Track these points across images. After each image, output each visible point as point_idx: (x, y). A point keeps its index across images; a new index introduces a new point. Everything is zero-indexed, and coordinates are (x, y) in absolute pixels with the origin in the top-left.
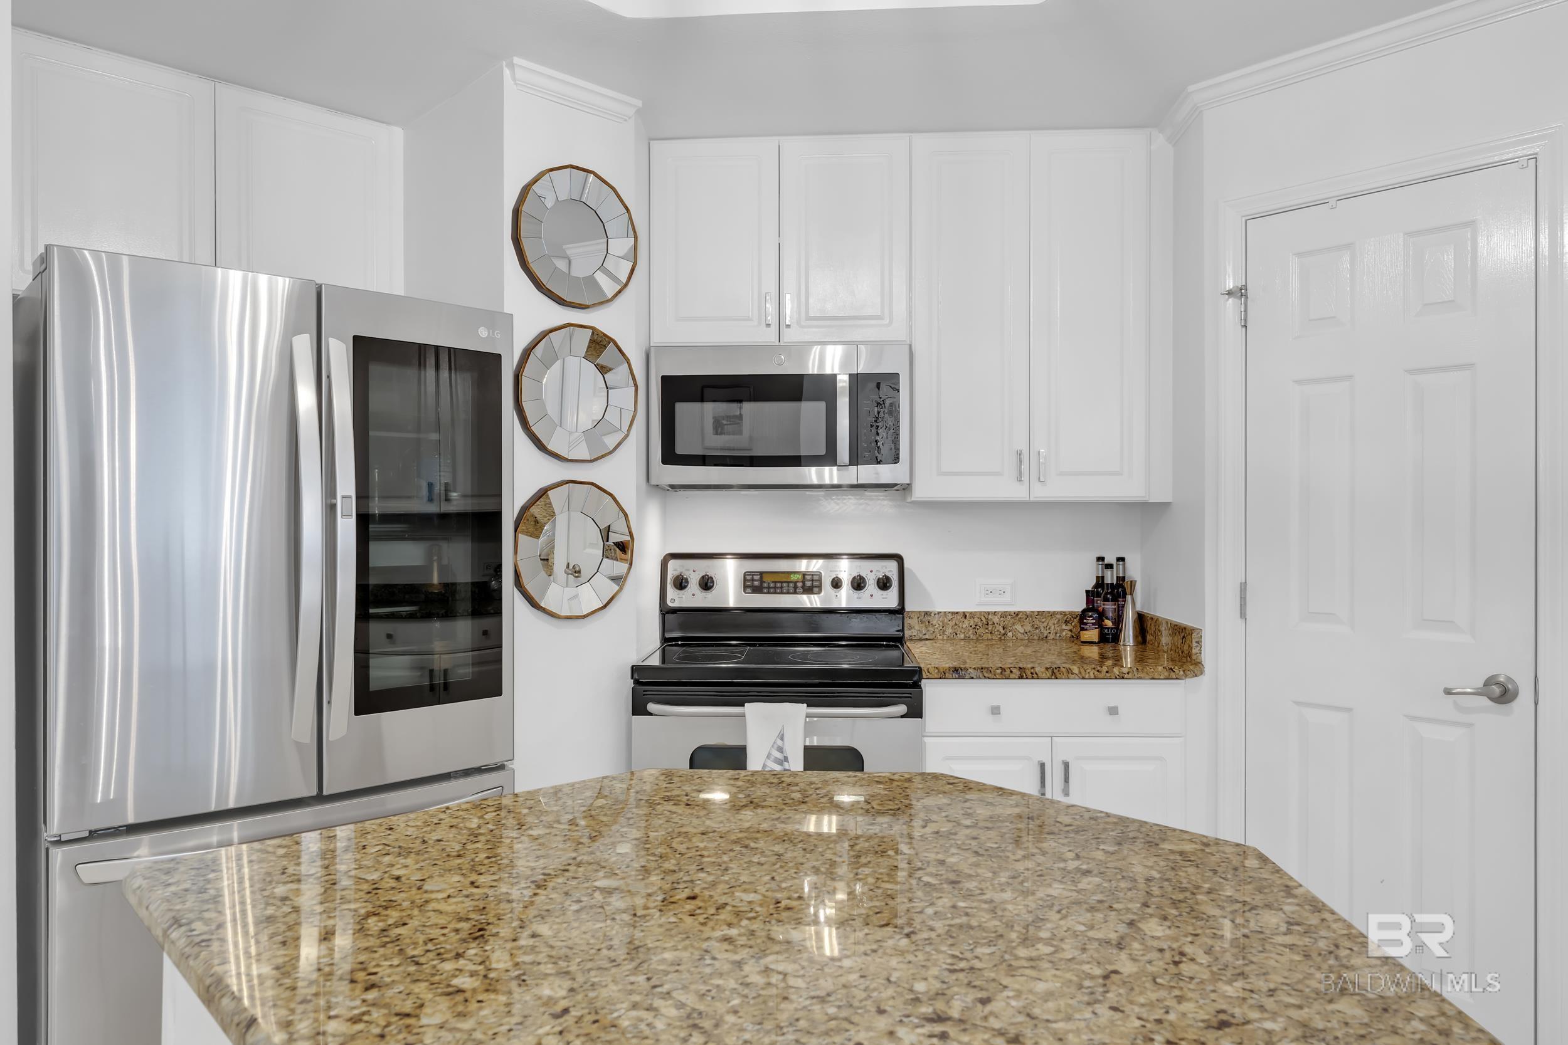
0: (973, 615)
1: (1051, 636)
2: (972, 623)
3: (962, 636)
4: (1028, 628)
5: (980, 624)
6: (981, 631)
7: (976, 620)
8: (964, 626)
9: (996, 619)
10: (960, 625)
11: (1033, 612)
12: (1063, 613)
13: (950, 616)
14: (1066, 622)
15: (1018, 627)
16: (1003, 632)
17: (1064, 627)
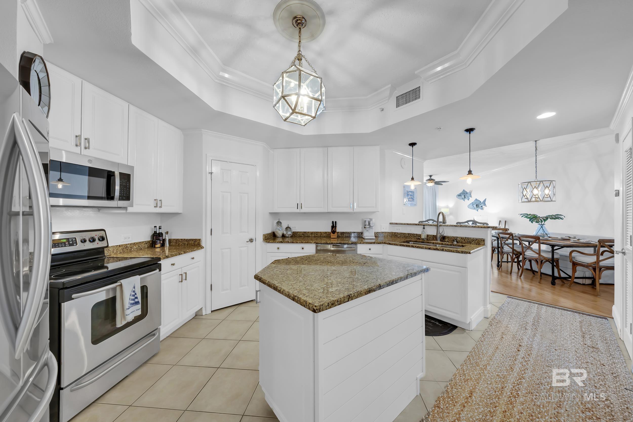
0: (122, 245)
1: (143, 248)
2: (122, 248)
3: (119, 252)
4: (137, 247)
5: (124, 248)
6: (125, 250)
7: (123, 247)
8: (120, 249)
9: (129, 246)
10: (119, 249)
11: (138, 242)
12: (145, 242)
13: (115, 247)
14: (146, 244)
15: (135, 247)
16: (130, 249)
17: (146, 245)
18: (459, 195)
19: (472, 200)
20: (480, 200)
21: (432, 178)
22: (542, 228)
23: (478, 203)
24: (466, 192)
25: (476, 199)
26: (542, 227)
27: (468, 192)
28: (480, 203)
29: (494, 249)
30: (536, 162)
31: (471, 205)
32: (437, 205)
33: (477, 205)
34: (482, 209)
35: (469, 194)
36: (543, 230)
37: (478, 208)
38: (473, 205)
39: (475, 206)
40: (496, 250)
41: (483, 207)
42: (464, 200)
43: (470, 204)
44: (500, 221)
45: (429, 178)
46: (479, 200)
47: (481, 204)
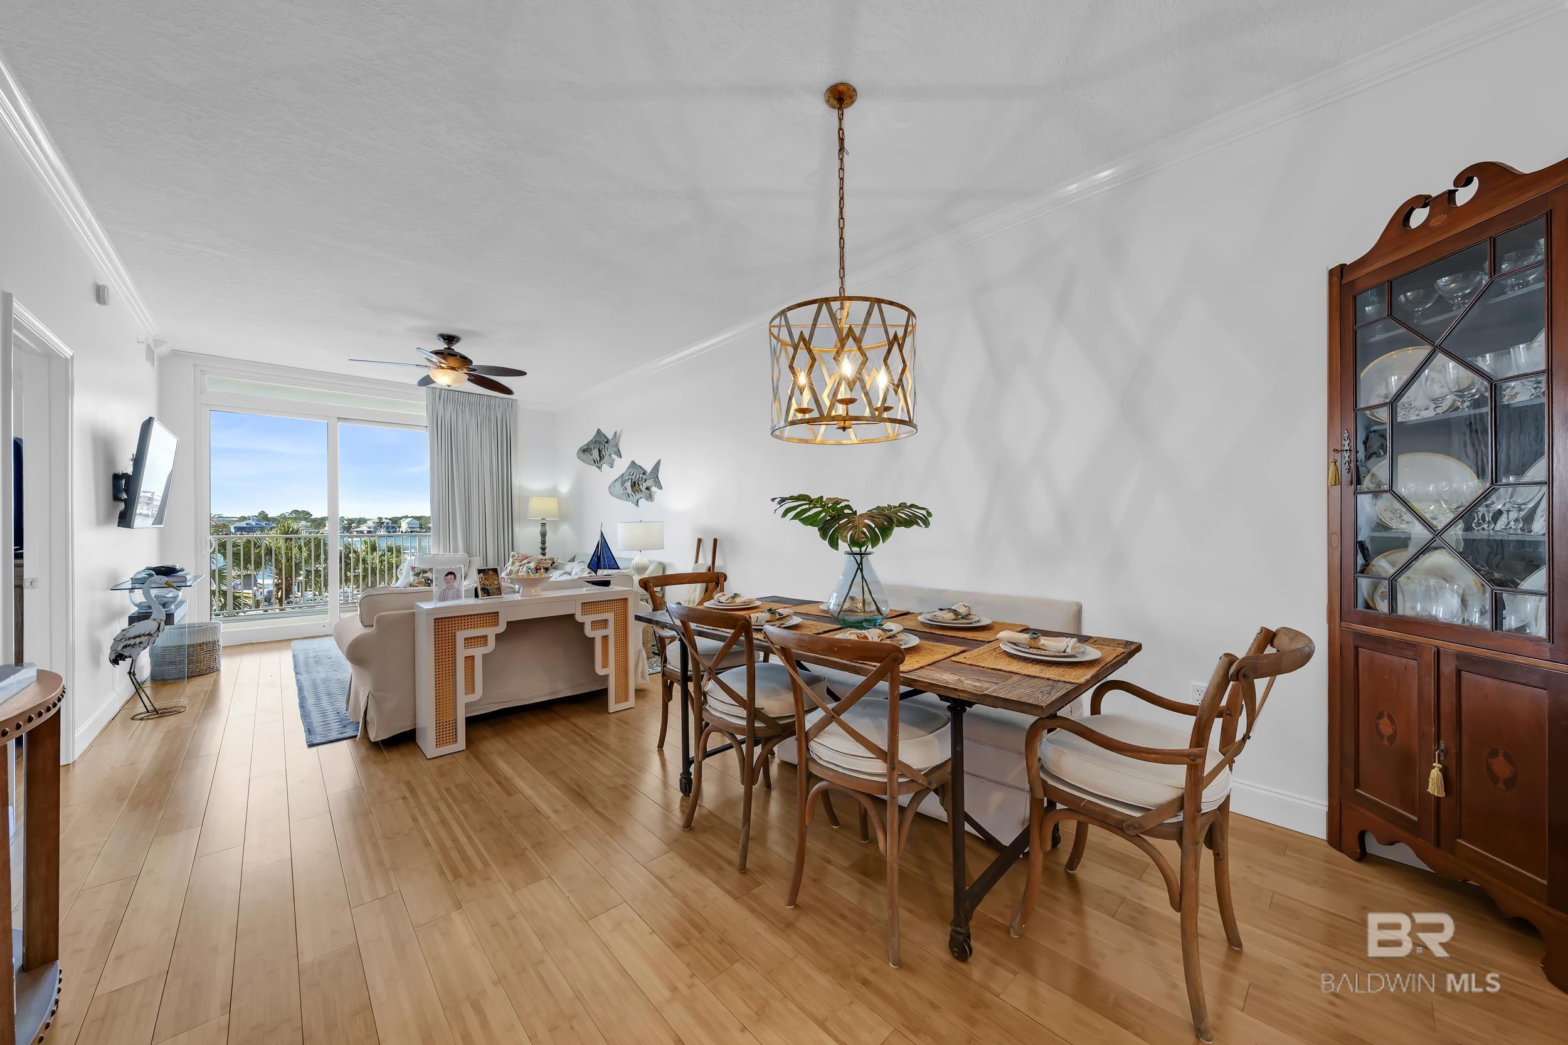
18: (586, 450)
19: (621, 466)
20: (643, 467)
21: (457, 348)
22: (862, 571)
23: (638, 475)
24: (606, 437)
25: (633, 464)
26: (860, 567)
27: (610, 436)
28: (644, 477)
29: (672, 683)
30: (842, 218)
31: (618, 484)
32: (516, 482)
33: (634, 482)
34: (650, 497)
35: (613, 446)
36: (863, 577)
37: (637, 494)
38: (622, 485)
39: (628, 485)
40: (677, 689)
41: (654, 489)
42: (600, 468)
43: (616, 481)
44: (700, 541)
45: (442, 346)
46: (640, 467)
47: (646, 480)
